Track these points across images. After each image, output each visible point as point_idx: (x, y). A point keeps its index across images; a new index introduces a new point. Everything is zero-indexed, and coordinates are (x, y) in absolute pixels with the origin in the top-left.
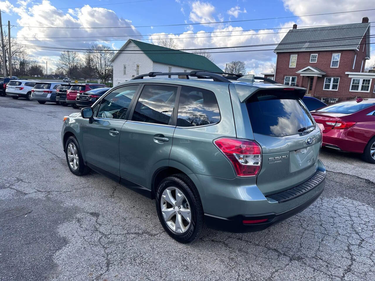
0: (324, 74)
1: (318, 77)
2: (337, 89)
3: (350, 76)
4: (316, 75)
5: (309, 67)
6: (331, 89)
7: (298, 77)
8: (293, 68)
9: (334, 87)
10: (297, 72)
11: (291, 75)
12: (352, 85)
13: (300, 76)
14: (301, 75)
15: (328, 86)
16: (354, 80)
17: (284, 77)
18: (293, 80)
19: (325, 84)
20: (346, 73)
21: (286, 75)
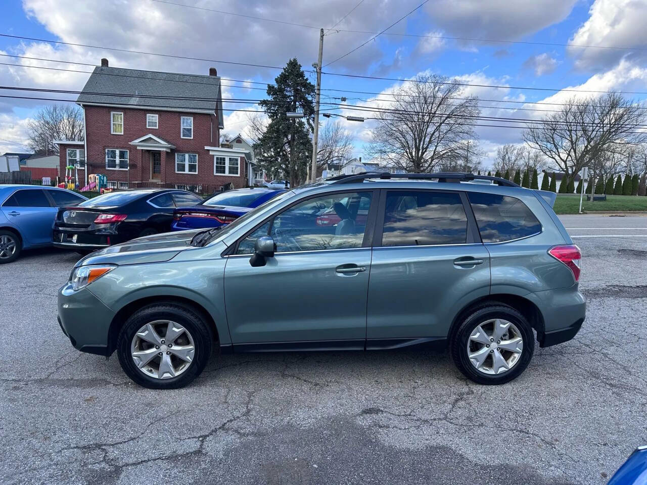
0: (174, 147)
1: (167, 153)
2: (196, 171)
3: (211, 153)
4: (165, 150)
5: (150, 136)
6: (187, 171)
7: (130, 151)
8: (119, 135)
9: (192, 168)
10: (131, 142)
11: (117, 148)
12: (216, 166)
13: (136, 149)
14: (138, 148)
15: (182, 167)
16: (217, 158)
17: (104, 150)
18: (122, 155)
19: (178, 164)
20: (206, 148)
21: (108, 147)
